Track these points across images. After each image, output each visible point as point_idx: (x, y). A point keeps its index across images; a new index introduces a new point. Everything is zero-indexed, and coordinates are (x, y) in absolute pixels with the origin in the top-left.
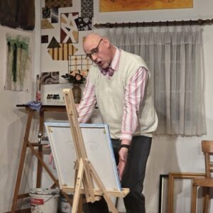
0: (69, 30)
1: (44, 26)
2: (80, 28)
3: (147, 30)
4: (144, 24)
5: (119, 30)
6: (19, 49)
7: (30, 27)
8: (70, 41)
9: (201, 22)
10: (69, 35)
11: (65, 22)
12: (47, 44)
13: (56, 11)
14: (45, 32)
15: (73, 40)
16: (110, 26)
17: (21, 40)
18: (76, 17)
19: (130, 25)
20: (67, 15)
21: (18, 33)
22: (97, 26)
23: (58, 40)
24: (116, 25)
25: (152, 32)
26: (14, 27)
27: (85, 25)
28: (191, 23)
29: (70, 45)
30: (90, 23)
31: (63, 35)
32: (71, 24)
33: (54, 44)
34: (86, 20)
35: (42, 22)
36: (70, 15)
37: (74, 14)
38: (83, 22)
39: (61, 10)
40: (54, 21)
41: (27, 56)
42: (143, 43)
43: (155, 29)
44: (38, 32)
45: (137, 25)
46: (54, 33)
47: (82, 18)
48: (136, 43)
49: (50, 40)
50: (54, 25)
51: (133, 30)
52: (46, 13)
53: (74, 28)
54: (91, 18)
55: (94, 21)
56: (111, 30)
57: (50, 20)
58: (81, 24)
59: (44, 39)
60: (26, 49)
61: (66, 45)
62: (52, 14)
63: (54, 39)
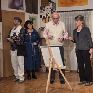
0: (49, 13)
1: (41, 12)
2: (52, 13)
3: (73, 13)
4: (72, 11)
5: (64, 13)
6: (33, 20)
7: (36, 13)
8: (49, 17)
9: (91, 10)
10: (49, 15)
11: (47, 11)
12: (42, 18)
14: (41, 14)
15: (50, 17)
16: (62, 12)
17: (34, 17)
18: (51, 9)
19: (68, 11)
20: (48, 8)
21: (33, 15)
22: (57, 12)
24: (63, 12)
25: (75, 13)
26: (32, 13)
27: (54, 12)
28: (87, 10)
29: (49, 18)
30: (55, 11)
31: (47, 15)
32: (49, 12)
33: (44, 18)
34: (54, 10)
35: (40, 11)
36: (49, 9)
37: (50, 8)
38: (53, 11)
39: (46, 7)
40: (44, 11)
41: (36, 22)
42: (72, 17)
44: (39, 14)
45: (70, 11)
46: (44, 14)
48: (70, 17)
51: (69, 13)
52: (41, 8)
54: (55, 9)
55: (57, 10)
56: (62, 13)
57: (43, 10)
58: (52, 11)
59: (41, 16)
60: (36, 20)
61: (48, 18)
62: (43, 8)
63: (44, 16)
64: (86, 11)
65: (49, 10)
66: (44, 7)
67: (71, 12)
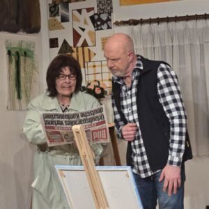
0: (83, 30)
1: (52, 26)
2: (97, 27)
4: (176, 19)
5: (146, 26)
6: (22, 58)
7: (34, 29)
8: (85, 44)
10: (85, 37)
11: (78, 21)
12: (57, 50)
13: (66, 7)
14: (54, 35)
15: (89, 43)
16: (135, 23)
17: (24, 47)
18: (91, 13)
19: (159, 21)
20: (80, 11)
22: (117, 24)
23: (71, 43)
24: (142, 22)
25: (186, 28)
26: (15, 31)
29: (86, 48)
30: (109, 20)
31: (77, 36)
32: (86, 22)
33: (66, 49)
34: (104, 17)
35: (49, 21)
36: (84, 12)
37: (89, 10)
38: (100, 19)
39: (72, 6)
41: (33, 65)
42: (176, 43)
43: (190, 24)
44: (45, 34)
45: (168, 20)
46: (64, 34)
47: (99, 15)
49: (60, 44)
50: (64, 24)
51: (163, 26)
52: (53, 10)
53: (90, 27)
54: (110, 14)
55: (114, 17)
56: (136, 28)
57: (59, 18)
59: (53, 43)
60: (31, 57)
61: (80, 49)
62: (62, 11)
65: (86, 16)
67: (172, 24)
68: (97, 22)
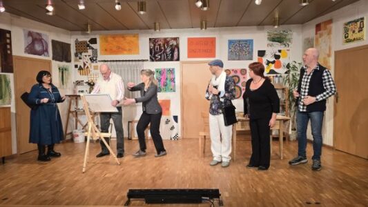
0: (87, 62)
1: (76, 60)
3: (121, 63)
4: (119, 61)
5: (109, 63)
6: (64, 71)
7: (69, 61)
8: (88, 67)
9: (143, 61)
10: (87, 65)
11: (85, 59)
12: (77, 69)
14: (76, 63)
16: (105, 61)
17: (65, 67)
18: (90, 57)
19: (113, 61)
20: (86, 56)
21: (64, 64)
22: (99, 61)
23: (83, 67)
24: (108, 61)
26: (62, 61)
28: (139, 61)
29: (88, 69)
30: (96, 60)
31: (85, 65)
33: (81, 69)
34: (94, 59)
35: (74, 59)
39: (83, 54)
40: (80, 59)
41: (69, 74)
43: (124, 63)
44: (73, 63)
45: (116, 61)
46: (80, 64)
47: (92, 58)
48: (116, 69)
51: (115, 63)
52: (76, 55)
53: (89, 61)
55: (98, 59)
57: (78, 58)
59: (76, 66)
60: (68, 71)
61: (86, 69)
62: (79, 55)
63: (80, 67)
64: (137, 63)
65: (88, 58)
66: (81, 54)
67: (118, 63)
68: (92, 60)
